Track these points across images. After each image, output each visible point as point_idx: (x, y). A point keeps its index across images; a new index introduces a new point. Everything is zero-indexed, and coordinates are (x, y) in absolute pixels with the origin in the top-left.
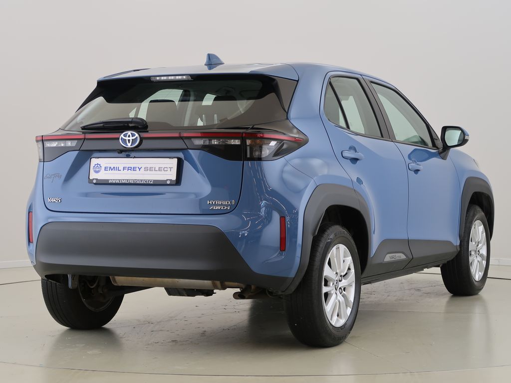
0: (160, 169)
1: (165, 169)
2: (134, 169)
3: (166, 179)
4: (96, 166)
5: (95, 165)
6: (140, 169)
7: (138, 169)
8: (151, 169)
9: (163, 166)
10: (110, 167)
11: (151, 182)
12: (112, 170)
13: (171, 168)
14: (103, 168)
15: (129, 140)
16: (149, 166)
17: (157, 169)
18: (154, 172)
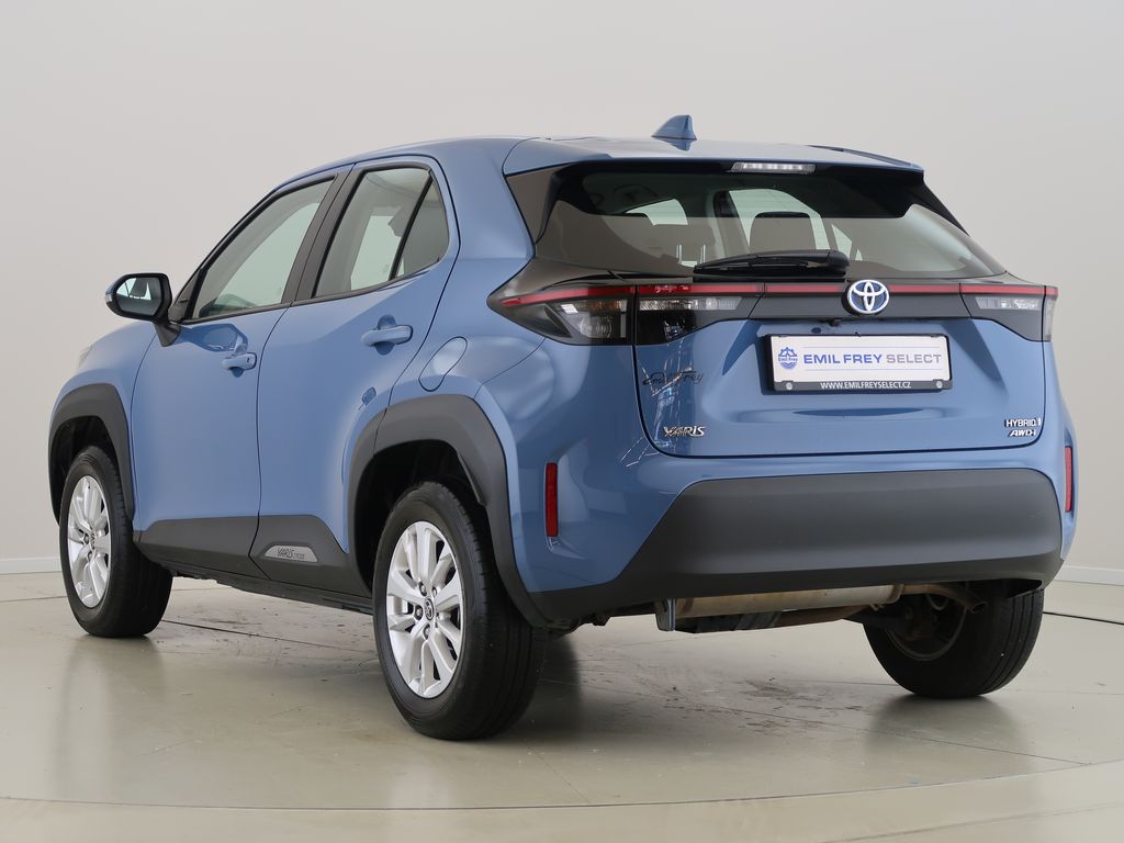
0: (917, 359)
1: (926, 359)
2: (867, 359)
3: (931, 379)
4: (785, 353)
5: (782, 351)
6: (878, 359)
7: (873, 359)
8: (900, 359)
9: (923, 352)
10: (816, 356)
11: (906, 385)
12: (821, 362)
13: (937, 356)
14: (801, 359)
15: (870, 299)
16: (895, 352)
17: (912, 358)
18: (906, 365)
